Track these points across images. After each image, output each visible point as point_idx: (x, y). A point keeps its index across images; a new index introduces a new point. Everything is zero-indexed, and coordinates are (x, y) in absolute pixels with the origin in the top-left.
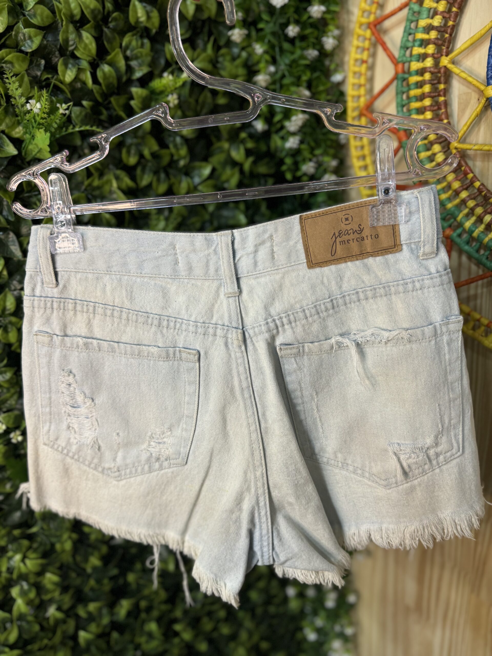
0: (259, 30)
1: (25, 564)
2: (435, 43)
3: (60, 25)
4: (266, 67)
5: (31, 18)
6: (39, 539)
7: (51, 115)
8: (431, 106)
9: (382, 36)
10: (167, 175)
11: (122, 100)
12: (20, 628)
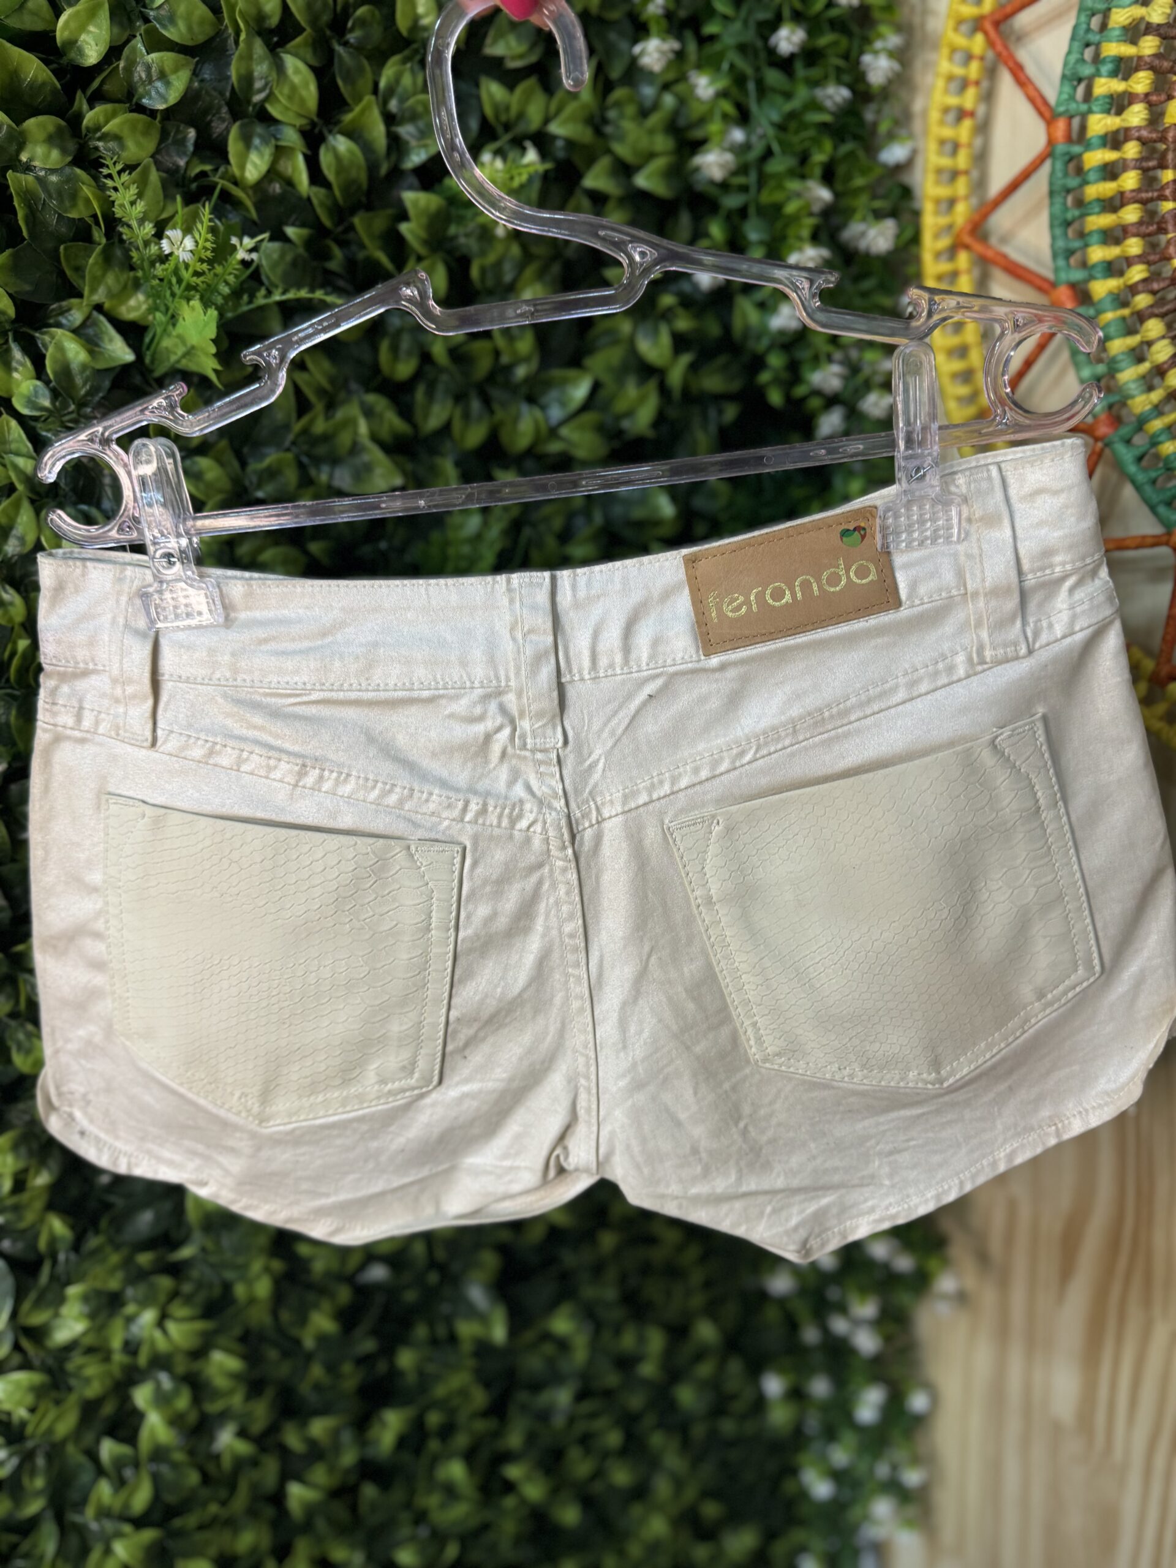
0: (704, 41)
1: (165, 1332)
2: (1152, 68)
3: (231, 40)
4: (724, 133)
5: (164, 27)
6: (195, 1273)
7: (216, 265)
8: (1140, 223)
9: (1012, 47)
10: (487, 401)
11: (380, 221)
12: (156, 1478)
